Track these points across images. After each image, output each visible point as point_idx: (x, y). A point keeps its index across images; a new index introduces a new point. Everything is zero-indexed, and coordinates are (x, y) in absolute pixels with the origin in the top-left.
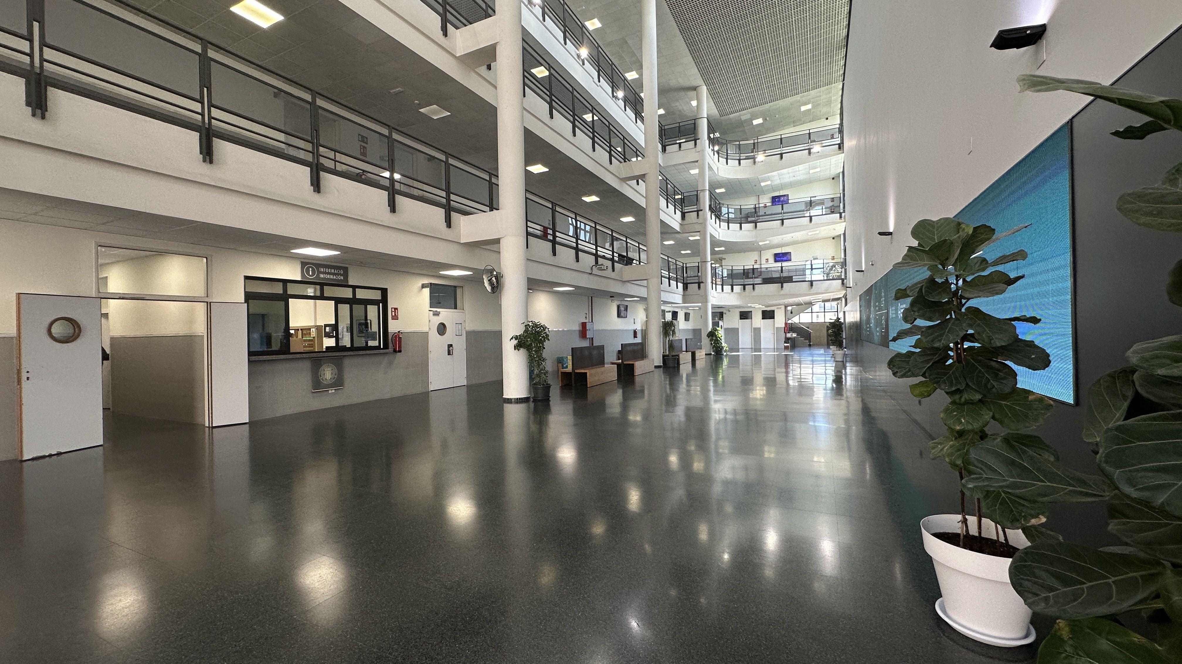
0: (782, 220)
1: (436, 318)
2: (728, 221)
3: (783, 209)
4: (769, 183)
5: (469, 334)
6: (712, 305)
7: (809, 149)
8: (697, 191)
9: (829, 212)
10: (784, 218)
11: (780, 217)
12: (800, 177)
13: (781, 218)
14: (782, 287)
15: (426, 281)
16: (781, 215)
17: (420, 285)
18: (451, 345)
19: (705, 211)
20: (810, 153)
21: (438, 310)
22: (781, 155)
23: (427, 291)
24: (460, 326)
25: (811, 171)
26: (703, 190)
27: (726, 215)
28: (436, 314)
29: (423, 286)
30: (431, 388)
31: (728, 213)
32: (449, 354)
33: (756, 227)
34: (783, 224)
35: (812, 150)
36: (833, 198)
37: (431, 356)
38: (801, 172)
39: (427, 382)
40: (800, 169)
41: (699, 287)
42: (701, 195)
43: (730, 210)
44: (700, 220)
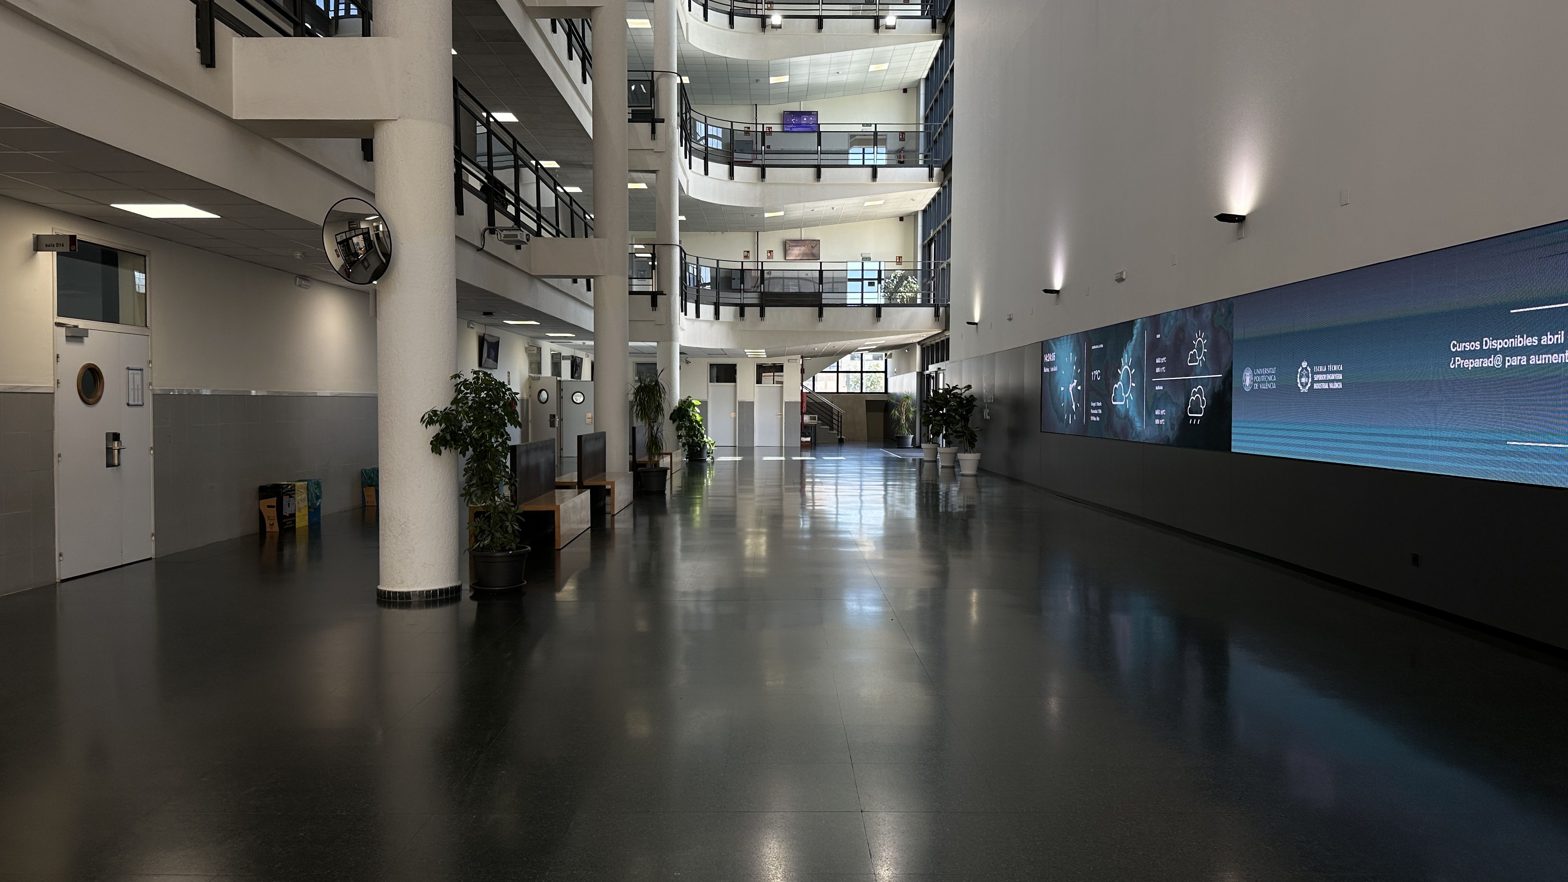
0: (818, 168)
1: (74, 347)
2: (706, 155)
3: (819, 144)
4: (785, 79)
5: (162, 401)
6: (681, 347)
7: (877, 19)
8: (653, 72)
9: (895, 163)
10: (823, 163)
11: (813, 160)
12: (849, 76)
13: (815, 163)
14: (821, 314)
15: (47, 228)
16: (815, 156)
17: (28, 238)
18: (116, 437)
19: (669, 126)
20: (877, 27)
21: (82, 324)
22: (820, 19)
23: (47, 261)
24: (138, 376)
25: (872, 68)
26: (667, 73)
27: (703, 142)
28: (76, 336)
29: (39, 244)
30: (63, 570)
31: (706, 138)
32: (109, 465)
33: (763, 176)
34: (818, 176)
35: (881, 21)
36: (903, 133)
37: (60, 469)
38: (853, 66)
39: (47, 554)
40: (855, 58)
41: (654, 304)
42: (661, 83)
43: (712, 130)
44: (659, 145)
